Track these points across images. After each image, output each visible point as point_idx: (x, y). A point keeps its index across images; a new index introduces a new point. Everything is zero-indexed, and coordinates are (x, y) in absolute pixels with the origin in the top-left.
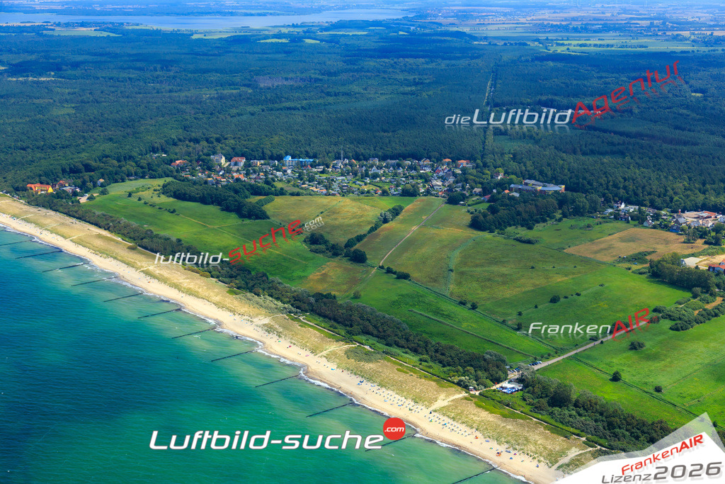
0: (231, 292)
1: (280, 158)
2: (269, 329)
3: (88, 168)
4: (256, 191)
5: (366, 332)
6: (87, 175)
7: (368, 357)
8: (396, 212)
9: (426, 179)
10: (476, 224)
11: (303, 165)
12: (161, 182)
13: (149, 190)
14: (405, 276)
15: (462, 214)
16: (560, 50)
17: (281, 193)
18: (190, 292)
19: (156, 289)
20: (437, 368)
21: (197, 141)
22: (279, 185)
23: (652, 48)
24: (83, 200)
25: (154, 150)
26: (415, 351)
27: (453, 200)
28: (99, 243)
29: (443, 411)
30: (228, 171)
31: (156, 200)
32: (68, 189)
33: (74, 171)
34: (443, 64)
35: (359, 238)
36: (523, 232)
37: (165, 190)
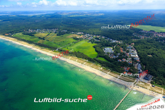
0: (29, 44)
1: (37, 29)
2: (33, 47)
3: (13, 32)
4: (33, 33)
5: (43, 46)
6: (13, 33)
7: (43, 49)
8: (49, 34)
9: (53, 31)
10: (57, 35)
11: (39, 30)
12: (22, 33)
14: (49, 41)
15: (56, 34)
16: (71, 17)
17: (36, 33)
18: (24, 44)
19: (20, 44)
20: (50, 49)
21: (27, 28)
22: (36, 32)
23: (81, 16)
24: (12, 35)
25: (22, 29)
26: (48, 48)
28: (14, 40)
29: (50, 53)
30: (30, 31)
31: (21, 35)
32: (10, 34)
33: (11, 32)
34: (58, 18)
35: (44, 37)
36: (62, 36)
37: (22, 34)
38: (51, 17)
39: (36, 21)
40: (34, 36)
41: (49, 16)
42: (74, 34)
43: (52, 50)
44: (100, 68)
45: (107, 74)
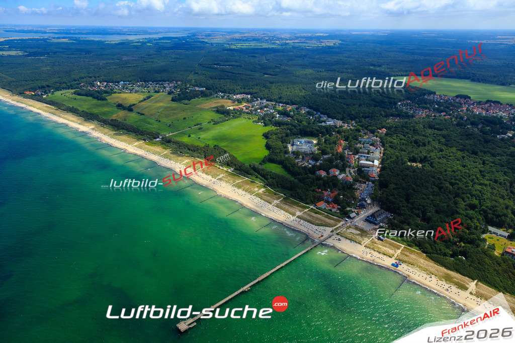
0: (85, 120)
1: (118, 82)
2: (93, 129)
3: (48, 86)
4: (106, 92)
5: (123, 129)
6: (47, 88)
7: (120, 134)
8: (149, 97)
9: (165, 88)
10: (173, 100)
11: (126, 84)
12: (74, 90)
13: (69, 93)
14: (143, 114)
15: (170, 97)
16: (234, 47)
17: (115, 93)
18: (72, 121)
19: (61, 120)
20: (140, 137)
21: (91, 77)
22: (115, 90)
23: (264, 47)
24: (44, 96)
25: (75, 81)
26: (135, 133)
27: (169, 93)
28: (46, 108)
29: (135, 146)
30: (99, 86)
31: (71, 96)
32: (40, 93)
33: (43, 87)
34: (190, 52)
35: (134, 105)
36: (186, 101)
37: (75, 93)
38: (172, 48)
39: (125, 58)
40: (106, 100)
41: (169, 45)
42: (223, 97)
43: (144, 140)
44: (259, 189)
45: (270, 206)
